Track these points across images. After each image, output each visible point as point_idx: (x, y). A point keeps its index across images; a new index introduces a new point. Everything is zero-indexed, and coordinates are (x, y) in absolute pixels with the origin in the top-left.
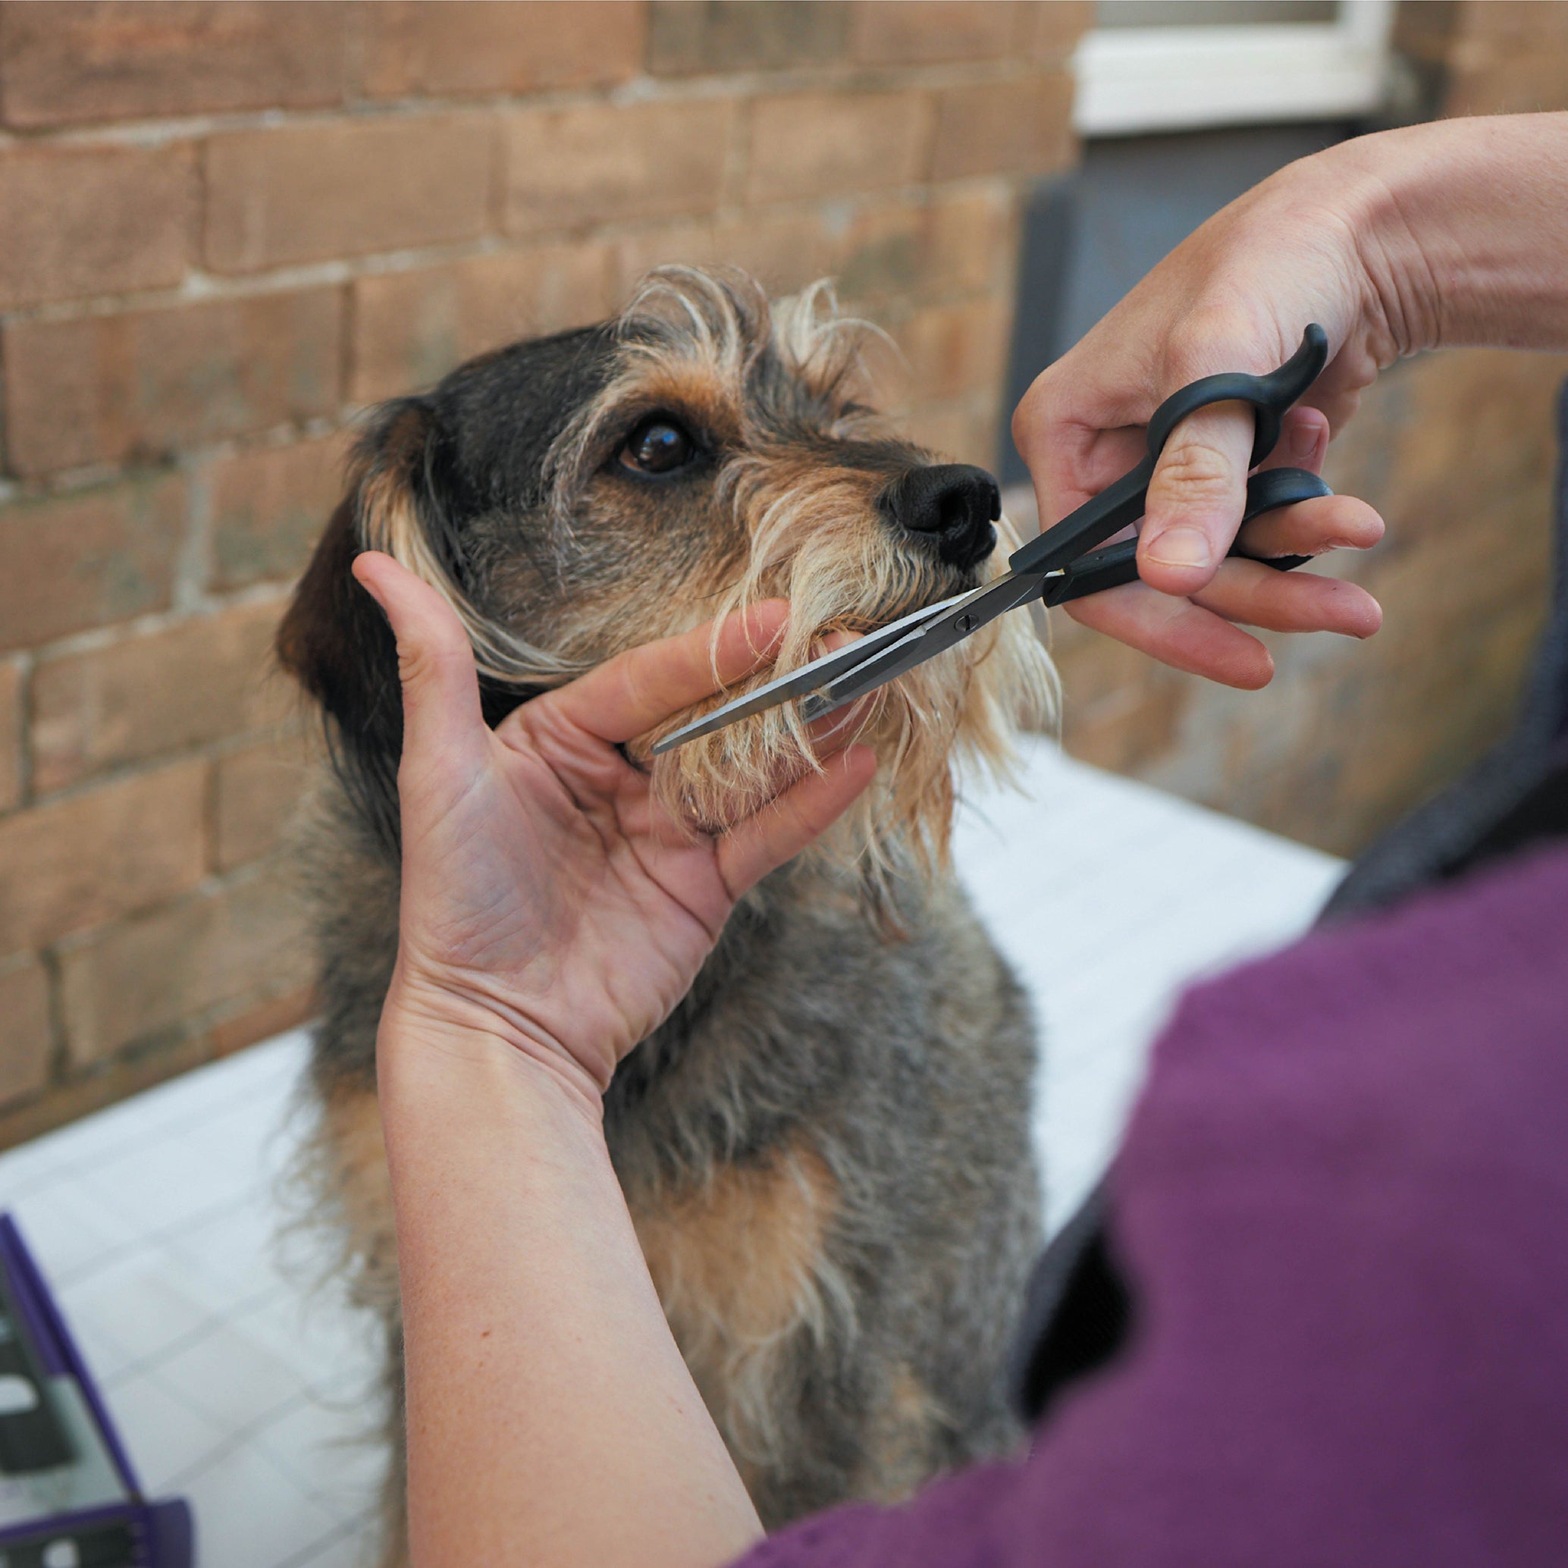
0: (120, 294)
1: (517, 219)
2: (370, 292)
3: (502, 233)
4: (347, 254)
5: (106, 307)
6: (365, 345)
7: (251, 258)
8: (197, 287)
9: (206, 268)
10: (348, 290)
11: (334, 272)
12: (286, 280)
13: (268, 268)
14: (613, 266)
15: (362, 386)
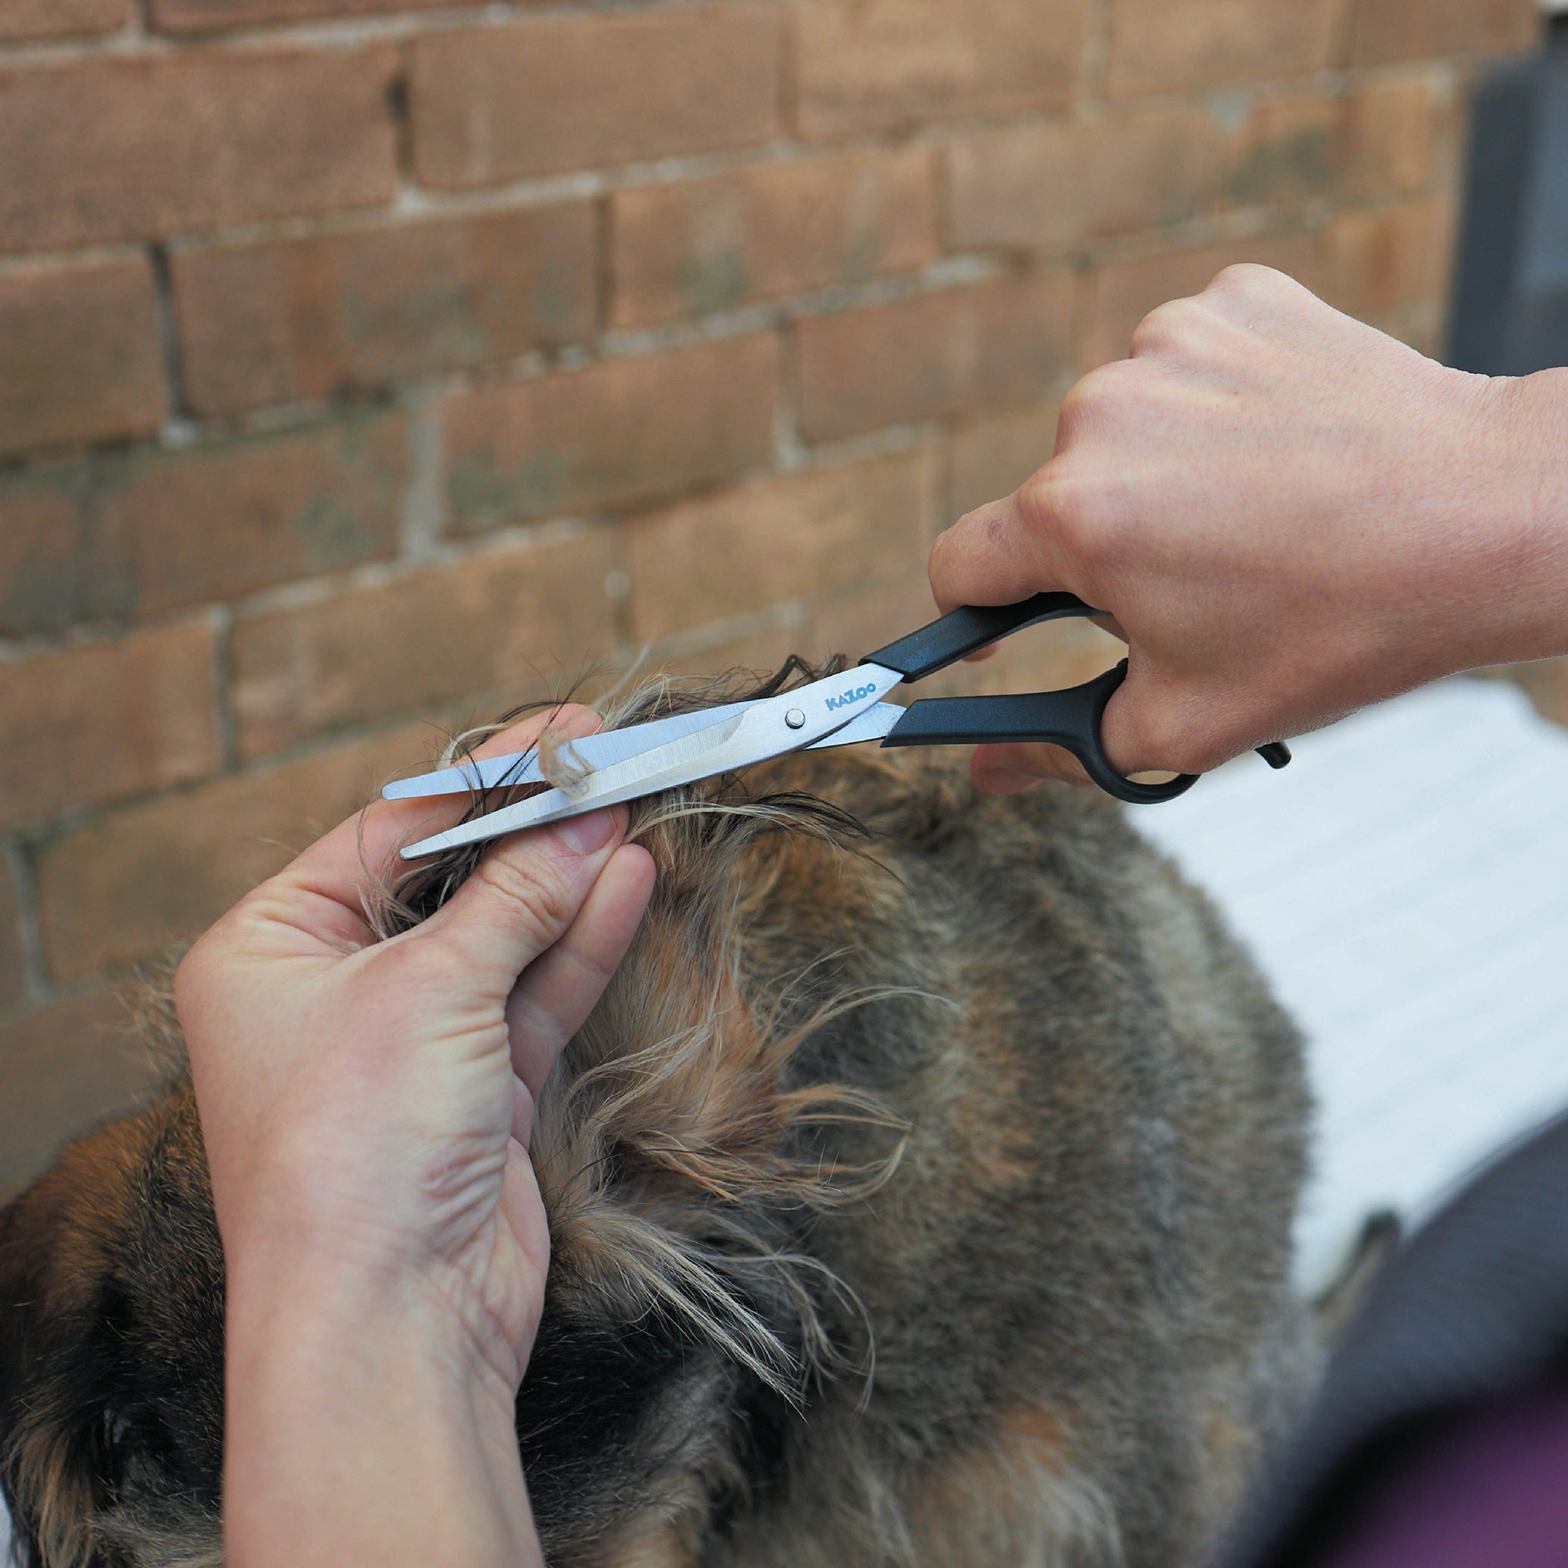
0: (314, 214)
1: (813, 121)
2: (628, 206)
3: (793, 133)
4: (597, 164)
6: (624, 263)
7: (478, 170)
8: (412, 205)
9: (424, 185)
10: (603, 206)
11: (585, 185)
12: (523, 195)
13: (499, 182)
14: (940, 172)
15: (625, 310)
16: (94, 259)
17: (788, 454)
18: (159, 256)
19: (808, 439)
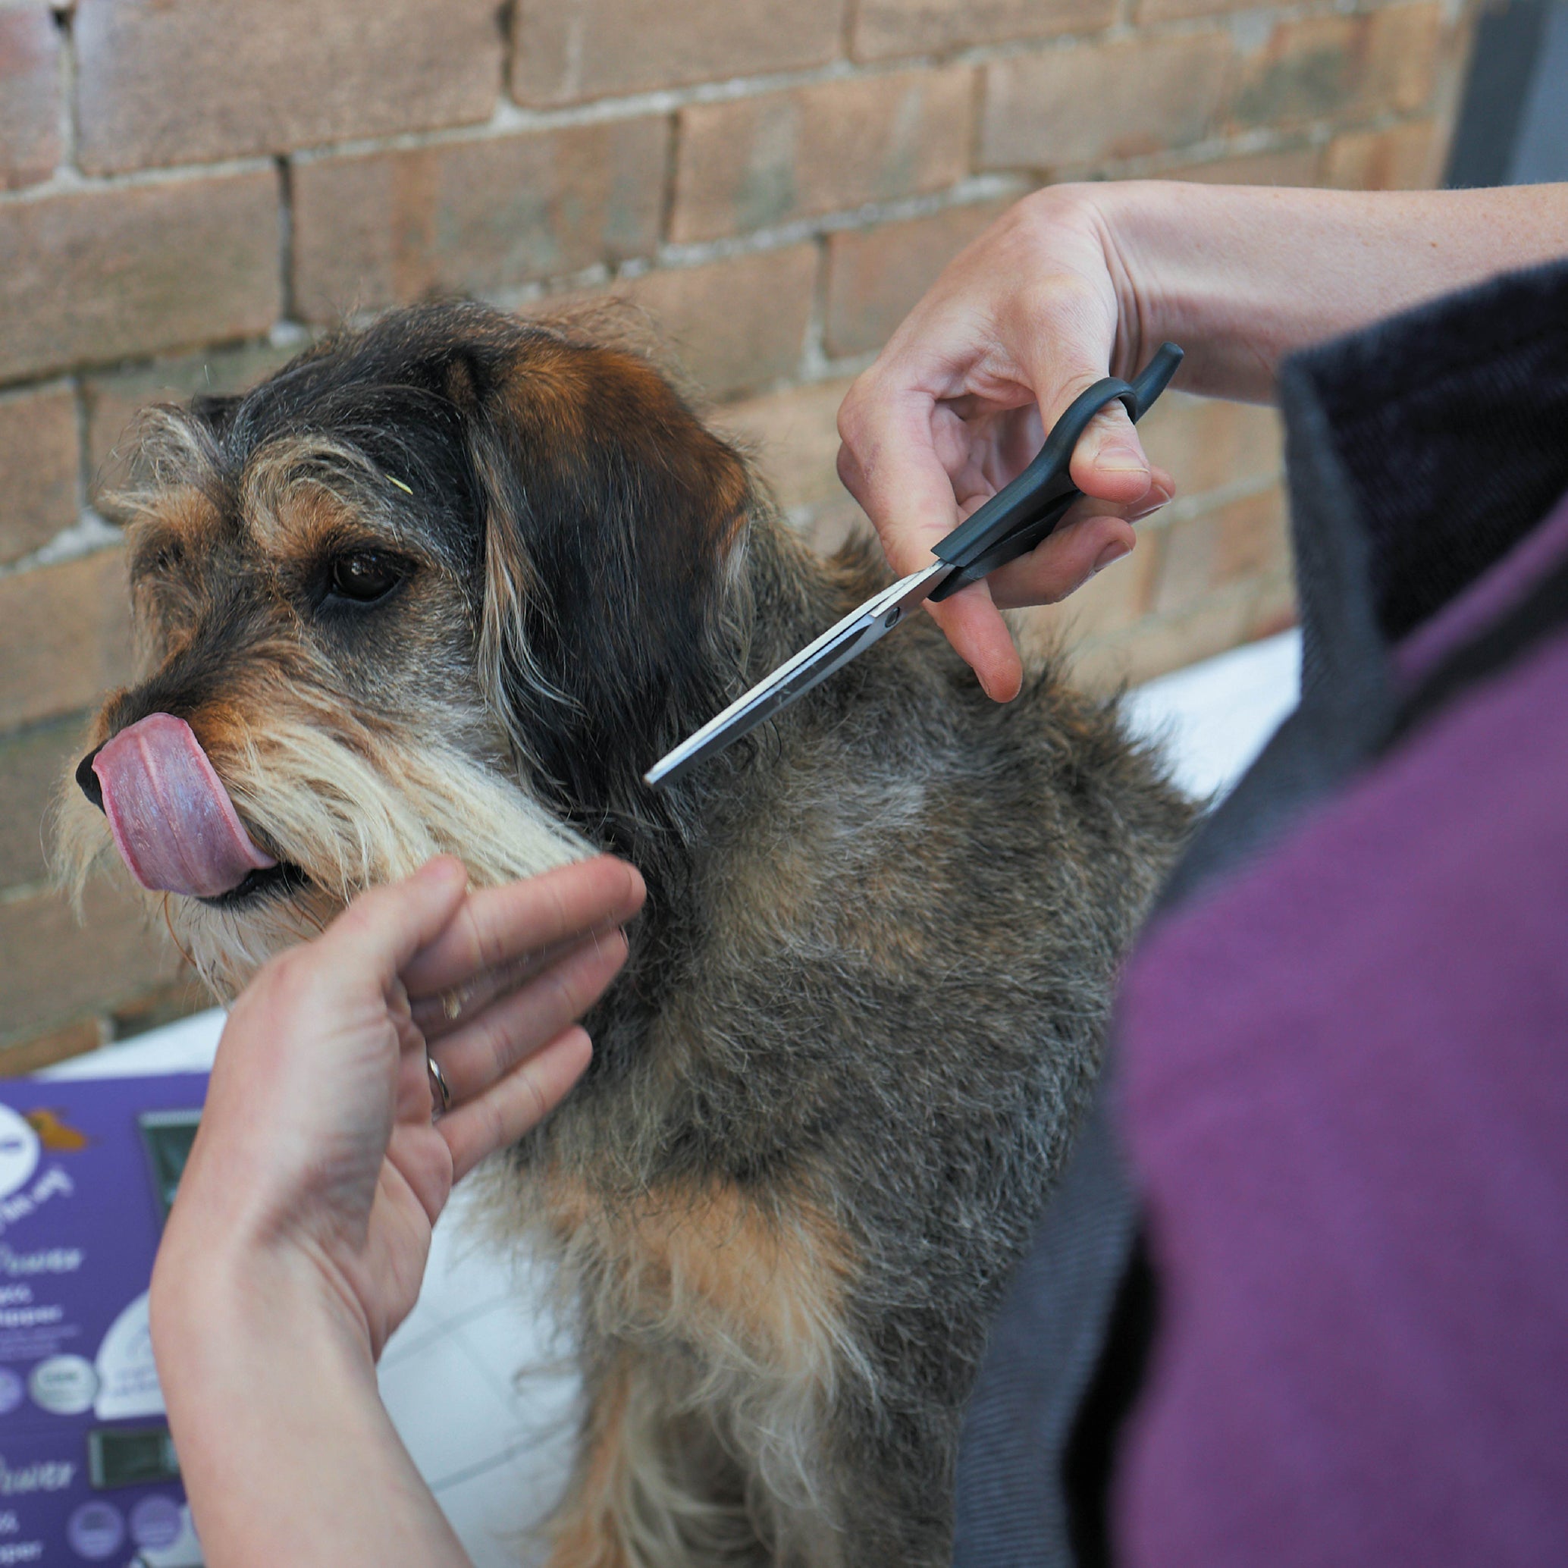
0: (423, 130)
1: (870, 41)
2: (696, 122)
3: (852, 57)
4: (676, 84)
5: (407, 142)
6: (687, 179)
7: (569, 90)
8: (507, 120)
9: (517, 103)
10: (675, 120)
11: (662, 102)
12: (605, 111)
13: (587, 100)
14: (979, 90)
15: (683, 224)
16: (228, 170)
17: (814, 364)
18: (283, 164)
19: (830, 352)
